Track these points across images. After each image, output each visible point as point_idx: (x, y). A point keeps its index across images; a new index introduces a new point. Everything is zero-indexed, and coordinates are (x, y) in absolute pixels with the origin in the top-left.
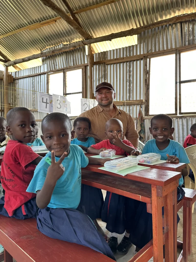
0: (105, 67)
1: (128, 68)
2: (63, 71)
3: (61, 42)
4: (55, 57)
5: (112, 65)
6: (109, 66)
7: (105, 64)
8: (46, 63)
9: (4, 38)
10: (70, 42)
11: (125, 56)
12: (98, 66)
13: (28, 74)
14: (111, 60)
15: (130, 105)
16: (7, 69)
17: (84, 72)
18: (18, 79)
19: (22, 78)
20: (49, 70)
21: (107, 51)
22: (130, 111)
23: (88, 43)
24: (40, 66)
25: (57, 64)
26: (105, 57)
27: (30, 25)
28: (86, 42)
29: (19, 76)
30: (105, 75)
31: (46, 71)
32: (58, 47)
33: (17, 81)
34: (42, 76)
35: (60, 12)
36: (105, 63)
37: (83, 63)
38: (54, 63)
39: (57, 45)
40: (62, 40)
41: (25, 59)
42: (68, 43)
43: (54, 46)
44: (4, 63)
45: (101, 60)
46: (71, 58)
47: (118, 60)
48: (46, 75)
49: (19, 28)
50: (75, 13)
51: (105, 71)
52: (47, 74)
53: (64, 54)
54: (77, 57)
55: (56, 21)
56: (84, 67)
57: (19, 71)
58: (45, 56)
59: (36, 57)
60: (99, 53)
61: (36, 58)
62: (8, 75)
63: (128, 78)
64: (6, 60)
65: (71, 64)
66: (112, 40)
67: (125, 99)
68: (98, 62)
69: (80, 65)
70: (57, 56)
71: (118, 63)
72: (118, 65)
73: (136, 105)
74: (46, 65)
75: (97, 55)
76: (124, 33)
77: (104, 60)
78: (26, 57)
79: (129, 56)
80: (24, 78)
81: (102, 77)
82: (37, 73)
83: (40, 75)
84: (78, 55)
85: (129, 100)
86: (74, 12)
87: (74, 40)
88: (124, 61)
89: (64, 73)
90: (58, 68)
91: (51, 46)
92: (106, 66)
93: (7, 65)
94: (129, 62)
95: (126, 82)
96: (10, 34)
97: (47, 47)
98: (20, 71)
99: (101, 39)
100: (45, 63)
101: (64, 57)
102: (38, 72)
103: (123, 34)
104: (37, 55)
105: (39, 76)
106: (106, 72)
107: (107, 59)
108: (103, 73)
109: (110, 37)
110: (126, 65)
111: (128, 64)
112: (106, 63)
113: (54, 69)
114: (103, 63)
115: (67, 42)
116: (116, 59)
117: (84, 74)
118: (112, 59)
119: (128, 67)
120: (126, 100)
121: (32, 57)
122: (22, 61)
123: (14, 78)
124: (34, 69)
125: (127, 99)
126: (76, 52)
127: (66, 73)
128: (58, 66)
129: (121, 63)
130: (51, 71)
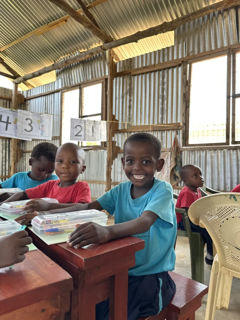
0: (130, 79)
1: (161, 79)
2: (79, 87)
3: (78, 49)
4: (70, 70)
5: (140, 76)
6: (136, 77)
7: (130, 76)
8: (61, 78)
9: (10, 48)
10: (88, 49)
11: (157, 63)
12: (121, 78)
13: (40, 93)
14: (138, 69)
15: (162, 131)
16: (16, 87)
17: (104, 87)
18: (30, 99)
19: (34, 98)
20: (64, 86)
21: (134, 58)
22: (163, 139)
23: (107, 47)
24: (54, 82)
25: (73, 78)
26: (132, 65)
27: (37, 29)
28: (105, 47)
29: (31, 95)
30: (130, 89)
31: (60, 87)
32: (73, 56)
33: (28, 101)
34: (56, 94)
35: (61, 3)
36: (130, 73)
37: (103, 75)
38: (69, 77)
39: (72, 54)
40: (77, 46)
41: (36, 73)
42: (86, 50)
43: (69, 55)
44: (13, 80)
45: (126, 69)
46: (89, 69)
47: (148, 68)
48: (60, 93)
49: (25, 34)
50: (88, 8)
51: (130, 85)
52: (61, 91)
53: (81, 64)
54: (96, 67)
55: (66, 21)
56: (104, 80)
57: (30, 89)
58: (57, 68)
59: (47, 70)
60: (123, 61)
61: (48, 72)
62: (17, 95)
63: (160, 93)
64: (16, 76)
65: (89, 78)
66: (138, 41)
67: (156, 123)
68: (122, 72)
69: (100, 77)
70: (73, 68)
71: (147, 73)
72: (148, 75)
73: (170, 131)
74: (60, 80)
75: (122, 63)
76: (153, 30)
77: (129, 69)
78: (37, 71)
79: (162, 62)
80: (36, 98)
81: (127, 93)
82: (50, 91)
83: (53, 93)
84: (98, 65)
85: (161, 123)
86: (87, 6)
87: (92, 45)
88: (155, 69)
89: (80, 90)
90: (74, 83)
91: (66, 56)
92: (133, 77)
93: (17, 82)
94: (162, 71)
95: (158, 98)
96: (15, 42)
97: (61, 58)
98: (32, 89)
99: (124, 41)
100: (59, 78)
101: (80, 69)
102: (51, 89)
103: (152, 32)
104: (48, 67)
105: (53, 95)
106: (132, 86)
107: (133, 68)
108: (128, 87)
109: (135, 37)
110: (159, 74)
111: (160, 73)
112: (132, 74)
113: (69, 85)
114: (128, 74)
115: (84, 49)
116: (144, 68)
117: (104, 90)
118: (140, 67)
119: (160, 77)
120: (158, 124)
121: (42, 71)
122: (32, 76)
123: (25, 98)
124: (47, 86)
125: (159, 122)
126: (95, 61)
127: (83, 89)
128: (73, 81)
129: (152, 72)
130: (65, 88)
